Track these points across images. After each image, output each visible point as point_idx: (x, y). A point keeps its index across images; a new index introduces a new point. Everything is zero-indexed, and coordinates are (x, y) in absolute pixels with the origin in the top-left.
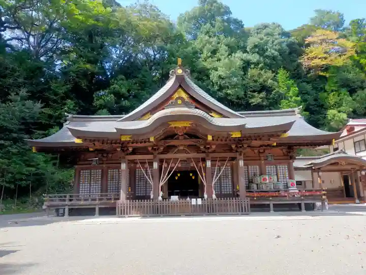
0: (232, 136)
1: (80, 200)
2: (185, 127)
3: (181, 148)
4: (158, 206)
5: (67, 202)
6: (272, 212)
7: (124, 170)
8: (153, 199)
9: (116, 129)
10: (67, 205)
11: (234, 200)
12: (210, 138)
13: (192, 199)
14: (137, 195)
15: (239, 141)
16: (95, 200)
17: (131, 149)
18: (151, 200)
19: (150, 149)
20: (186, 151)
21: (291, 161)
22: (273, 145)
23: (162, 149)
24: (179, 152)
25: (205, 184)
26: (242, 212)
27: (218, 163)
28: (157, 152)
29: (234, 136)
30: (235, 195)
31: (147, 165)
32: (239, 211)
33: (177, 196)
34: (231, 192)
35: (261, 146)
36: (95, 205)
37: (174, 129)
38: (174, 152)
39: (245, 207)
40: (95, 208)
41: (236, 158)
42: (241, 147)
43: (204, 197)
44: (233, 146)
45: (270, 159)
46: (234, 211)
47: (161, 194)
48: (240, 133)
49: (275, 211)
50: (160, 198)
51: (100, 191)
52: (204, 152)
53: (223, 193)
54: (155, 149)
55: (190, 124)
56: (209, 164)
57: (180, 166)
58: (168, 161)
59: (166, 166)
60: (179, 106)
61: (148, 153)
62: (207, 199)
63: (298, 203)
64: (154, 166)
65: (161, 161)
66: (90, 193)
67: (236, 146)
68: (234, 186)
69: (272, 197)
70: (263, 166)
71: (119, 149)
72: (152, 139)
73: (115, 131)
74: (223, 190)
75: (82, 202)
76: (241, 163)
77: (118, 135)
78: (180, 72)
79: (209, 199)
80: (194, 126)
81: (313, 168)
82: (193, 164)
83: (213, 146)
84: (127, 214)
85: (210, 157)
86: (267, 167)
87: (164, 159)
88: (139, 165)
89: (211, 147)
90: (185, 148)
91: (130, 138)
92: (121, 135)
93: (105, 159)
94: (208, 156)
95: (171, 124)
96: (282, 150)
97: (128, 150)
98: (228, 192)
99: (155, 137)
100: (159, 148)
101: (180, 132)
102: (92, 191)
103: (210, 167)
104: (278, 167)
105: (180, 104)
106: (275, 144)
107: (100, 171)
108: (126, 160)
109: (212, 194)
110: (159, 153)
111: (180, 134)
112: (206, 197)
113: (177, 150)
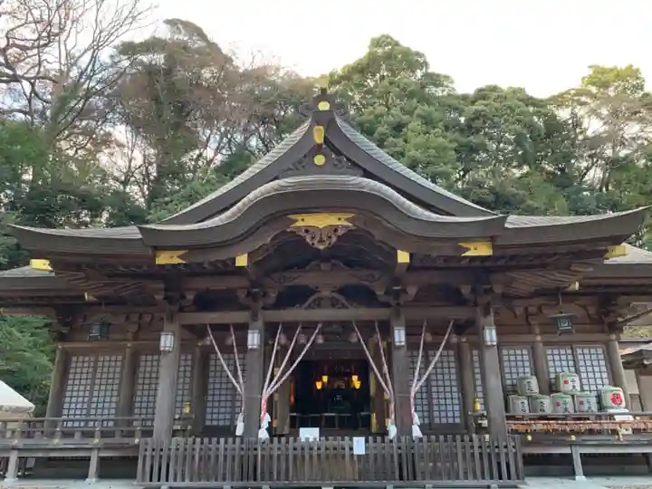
0: (467, 254)
1: (51, 435)
3: (326, 293)
4: (256, 456)
5: (17, 441)
6: (580, 478)
7: (166, 353)
8: (241, 437)
10: (14, 448)
12: (403, 257)
13: (355, 439)
14: (208, 423)
15: (481, 269)
16: (91, 435)
17: (190, 296)
18: (238, 440)
19: (242, 295)
20: (337, 300)
21: (613, 337)
22: (569, 289)
23: (273, 295)
24: (318, 304)
25: (390, 393)
26: (500, 478)
27: (425, 337)
29: (471, 253)
31: (232, 340)
32: (492, 478)
33: (318, 429)
34: (458, 420)
36: (91, 449)
37: (302, 233)
38: (306, 305)
39: (508, 465)
40: (88, 459)
42: (486, 292)
43: (387, 433)
44: (466, 290)
45: (565, 326)
46: (475, 478)
47: (266, 419)
49: (586, 474)
50: (263, 434)
51: (113, 411)
52: (387, 305)
53: (437, 421)
54: (254, 296)
55: (347, 220)
56: (400, 336)
57: (320, 341)
58: (289, 329)
59: (283, 341)
60: (319, 170)
62: (398, 439)
64: (250, 342)
65: (270, 331)
66: (88, 415)
67: (473, 290)
68: (465, 404)
69: (578, 433)
70: (540, 348)
71: (159, 297)
72: (242, 261)
73: (139, 235)
74: (436, 414)
75: (57, 442)
76: (491, 336)
77: (147, 246)
78: (324, 106)
79: (403, 439)
80: (362, 226)
81: (646, 362)
82: (357, 336)
83: (412, 291)
84: (167, 480)
85: (403, 319)
86: (549, 352)
87: (277, 324)
88: (210, 339)
89: (404, 291)
90: (335, 295)
91: (180, 257)
92: (156, 249)
93: (134, 328)
94: (398, 315)
95: (296, 221)
96: (584, 307)
97: (183, 297)
98: (451, 421)
99: (250, 255)
100: (265, 295)
101: (321, 241)
102: (93, 412)
103: (403, 344)
104: (579, 351)
105: (320, 167)
106: (577, 285)
107: (120, 358)
108: (176, 324)
109: (412, 423)
110: (266, 308)
111: (321, 247)
112: (392, 431)
113: (312, 298)
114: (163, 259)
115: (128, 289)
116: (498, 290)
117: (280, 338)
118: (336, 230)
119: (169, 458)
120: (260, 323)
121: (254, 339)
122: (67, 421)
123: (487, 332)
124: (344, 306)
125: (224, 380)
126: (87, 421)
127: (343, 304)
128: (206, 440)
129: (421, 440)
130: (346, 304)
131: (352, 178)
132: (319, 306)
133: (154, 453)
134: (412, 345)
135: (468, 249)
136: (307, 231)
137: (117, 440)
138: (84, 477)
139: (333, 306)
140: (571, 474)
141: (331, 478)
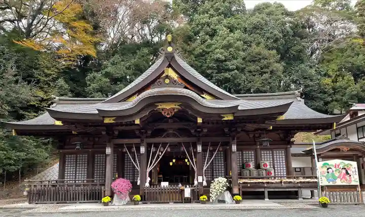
0: (224, 119)
2: (174, 109)
3: (171, 131)
6: (267, 200)
7: (108, 155)
8: (139, 186)
9: (98, 110)
12: (200, 120)
15: (231, 124)
17: (116, 133)
19: (137, 132)
20: (176, 134)
21: (289, 146)
22: (269, 129)
23: (150, 132)
24: (168, 136)
25: (195, 168)
27: (210, 148)
28: (145, 135)
29: (226, 119)
31: (134, 149)
35: (256, 130)
37: (161, 111)
38: (163, 136)
41: (229, 142)
42: (234, 131)
43: (194, 184)
44: (226, 130)
45: (265, 144)
47: (148, 179)
48: (232, 115)
50: (147, 184)
51: (85, 177)
52: (195, 136)
54: (142, 133)
55: (179, 105)
56: (199, 148)
57: (169, 150)
59: (154, 151)
61: (135, 137)
62: (197, 186)
63: (295, 191)
64: (141, 151)
65: (149, 146)
66: (75, 178)
67: (229, 130)
68: (227, 172)
70: (259, 151)
71: (104, 133)
72: (137, 122)
74: (215, 176)
76: (234, 148)
77: (101, 116)
78: (170, 49)
80: (183, 107)
81: (313, 154)
82: (183, 149)
83: (205, 130)
85: (201, 142)
86: (262, 152)
87: (152, 144)
88: (125, 150)
89: (202, 130)
90: (174, 132)
91: (113, 120)
92: (104, 117)
93: (91, 143)
94: (199, 140)
95: (158, 106)
96: (279, 134)
97: (114, 133)
99: (140, 119)
100: (146, 133)
101: (168, 114)
102: (77, 177)
103: (200, 151)
104: (275, 152)
105: (167, 84)
106: (271, 128)
107: (86, 156)
108: (112, 143)
109: (203, 180)
110: (147, 137)
111: (168, 116)
112: (196, 183)
113: (165, 133)
114: (107, 121)
115: (90, 130)
116: (239, 130)
117: (153, 149)
118: (174, 110)
120: (145, 144)
121: (143, 150)
122: (70, 181)
123: (233, 146)
124: (178, 137)
125: (131, 164)
126: (75, 181)
130: (179, 135)
131: (180, 89)
132: (168, 137)
134: (204, 150)
135: (224, 117)
139: (174, 136)
140: (264, 198)
141: (173, 200)
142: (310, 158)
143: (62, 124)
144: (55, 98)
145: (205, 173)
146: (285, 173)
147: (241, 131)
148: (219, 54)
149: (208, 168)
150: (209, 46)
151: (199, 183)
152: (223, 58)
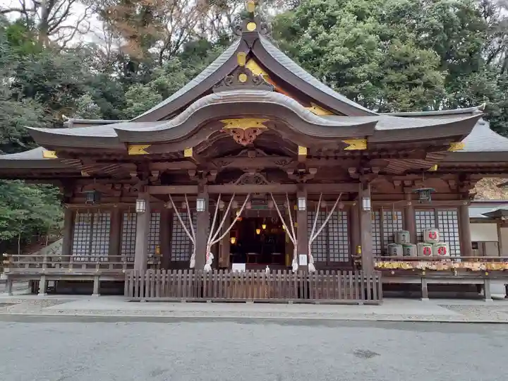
0: (348, 148)
1: (67, 266)
3: (252, 174)
4: (202, 282)
5: (44, 270)
6: (425, 299)
7: (141, 214)
8: (193, 269)
9: (117, 130)
10: (43, 275)
11: (351, 276)
12: (302, 151)
14: (173, 259)
15: (362, 159)
16: (93, 266)
17: (156, 175)
18: (191, 271)
19: (192, 174)
20: (260, 179)
21: (465, 203)
22: (431, 170)
23: (214, 174)
24: (247, 181)
25: (295, 241)
26: (366, 298)
27: (321, 204)
28: (206, 180)
29: (351, 148)
30: (353, 265)
31: (186, 205)
32: (360, 298)
33: (244, 264)
34: (347, 260)
35: (408, 172)
36: (94, 276)
37: (232, 134)
38: (237, 182)
39: (372, 290)
40: (92, 282)
41: (356, 194)
42: (366, 172)
43: (291, 268)
44: (352, 171)
45: (423, 197)
46: (349, 298)
47: (210, 257)
48: (364, 141)
49: (430, 297)
50: (208, 267)
51: (107, 251)
52: (295, 182)
53: (332, 260)
54: (200, 176)
55: (263, 124)
56: (302, 204)
57: (249, 207)
58: (226, 198)
59: (222, 206)
60: (243, 86)
61: (188, 182)
62: (298, 272)
64: (198, 207)
65: (212, 199)
66: (90, 254)
67: (358, 172)
68: (352, 249)
70: (410, 211)
71: (134, 175)
72: (189, 153)
73: (115, 135)
74: (331, 255)
75: (70, 271)
76: (367, 204)
77: (122, 143)
78: (251, 27)
79: (301, 272)
80: (273, 127)
81: (503, 219)
82: (272, 204)
83: (313, 172)
84: (144, 296)
85: (305, 193)
86: (417, 213)
87: (217, 195)
88: (171, 205)
89: (307, 173)
90: (258, 174)
91: (145, 150)
92: (128, 144)
93: (118, 194)
94: (301, 189)
95: (226, 124)
97: (151, 175)
98: (342, 260)
99: (194, 149)
100: (209, 174)
101: (244, 140)
102: (93, 251)
103: (304, 209)
104: (440, 213)
105: (244, 84)
106: (436, 168)
107: (109, 215)
108: (147, 194)
109: (308, 262)
110: (210, 183)
111: (244, 144)
112: (295, 267)
113: (242, 177)
114: (134, 151)
115: (111, 169)
116: (376, 171)
117: (220, 204)
118: (255, 131)
119: (145, 282)
120: (205, 194)
121: (201, 206)
122: (76, 257)
123: (364, 201)
126: (89, 258)
127: (264, 182)
128: (169, 271)
129: (314, 273)
130: (266, 181)
131: (267, 92)
132: (247, 183)
133: (135, 279)
134: (311, 208)
135: (348, 145)
136: (234, 132)
137: (111, 269)
138: (91, 293)
139: (257, 182)
140: (419, 297)
141: (253, 297)
142: (494, 226)
143: (56, 157)
144: (67, 120)
145: (312, 249)
146: (458, 252)
147: (380, 173)
148: (340, 55)
149: (316, 240)
150: (324, 42)
151: (300, 267)
152: (347, 61)
